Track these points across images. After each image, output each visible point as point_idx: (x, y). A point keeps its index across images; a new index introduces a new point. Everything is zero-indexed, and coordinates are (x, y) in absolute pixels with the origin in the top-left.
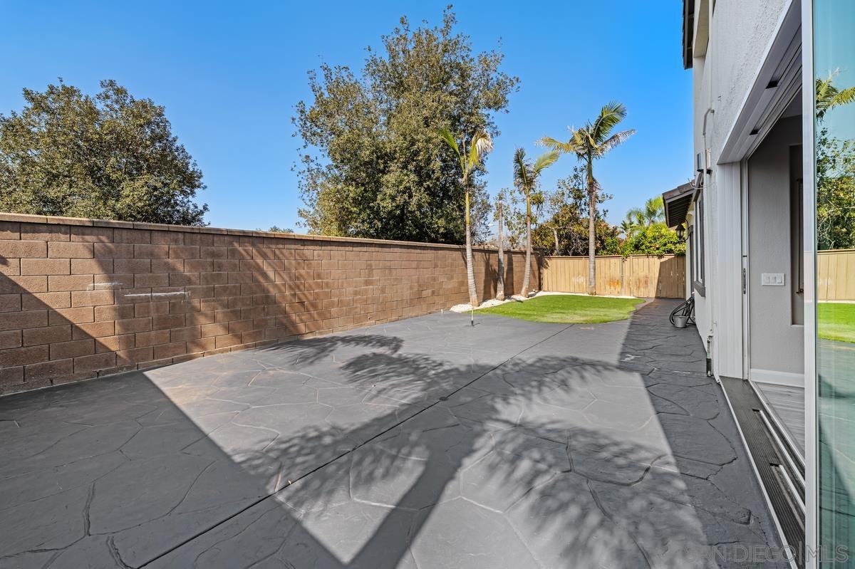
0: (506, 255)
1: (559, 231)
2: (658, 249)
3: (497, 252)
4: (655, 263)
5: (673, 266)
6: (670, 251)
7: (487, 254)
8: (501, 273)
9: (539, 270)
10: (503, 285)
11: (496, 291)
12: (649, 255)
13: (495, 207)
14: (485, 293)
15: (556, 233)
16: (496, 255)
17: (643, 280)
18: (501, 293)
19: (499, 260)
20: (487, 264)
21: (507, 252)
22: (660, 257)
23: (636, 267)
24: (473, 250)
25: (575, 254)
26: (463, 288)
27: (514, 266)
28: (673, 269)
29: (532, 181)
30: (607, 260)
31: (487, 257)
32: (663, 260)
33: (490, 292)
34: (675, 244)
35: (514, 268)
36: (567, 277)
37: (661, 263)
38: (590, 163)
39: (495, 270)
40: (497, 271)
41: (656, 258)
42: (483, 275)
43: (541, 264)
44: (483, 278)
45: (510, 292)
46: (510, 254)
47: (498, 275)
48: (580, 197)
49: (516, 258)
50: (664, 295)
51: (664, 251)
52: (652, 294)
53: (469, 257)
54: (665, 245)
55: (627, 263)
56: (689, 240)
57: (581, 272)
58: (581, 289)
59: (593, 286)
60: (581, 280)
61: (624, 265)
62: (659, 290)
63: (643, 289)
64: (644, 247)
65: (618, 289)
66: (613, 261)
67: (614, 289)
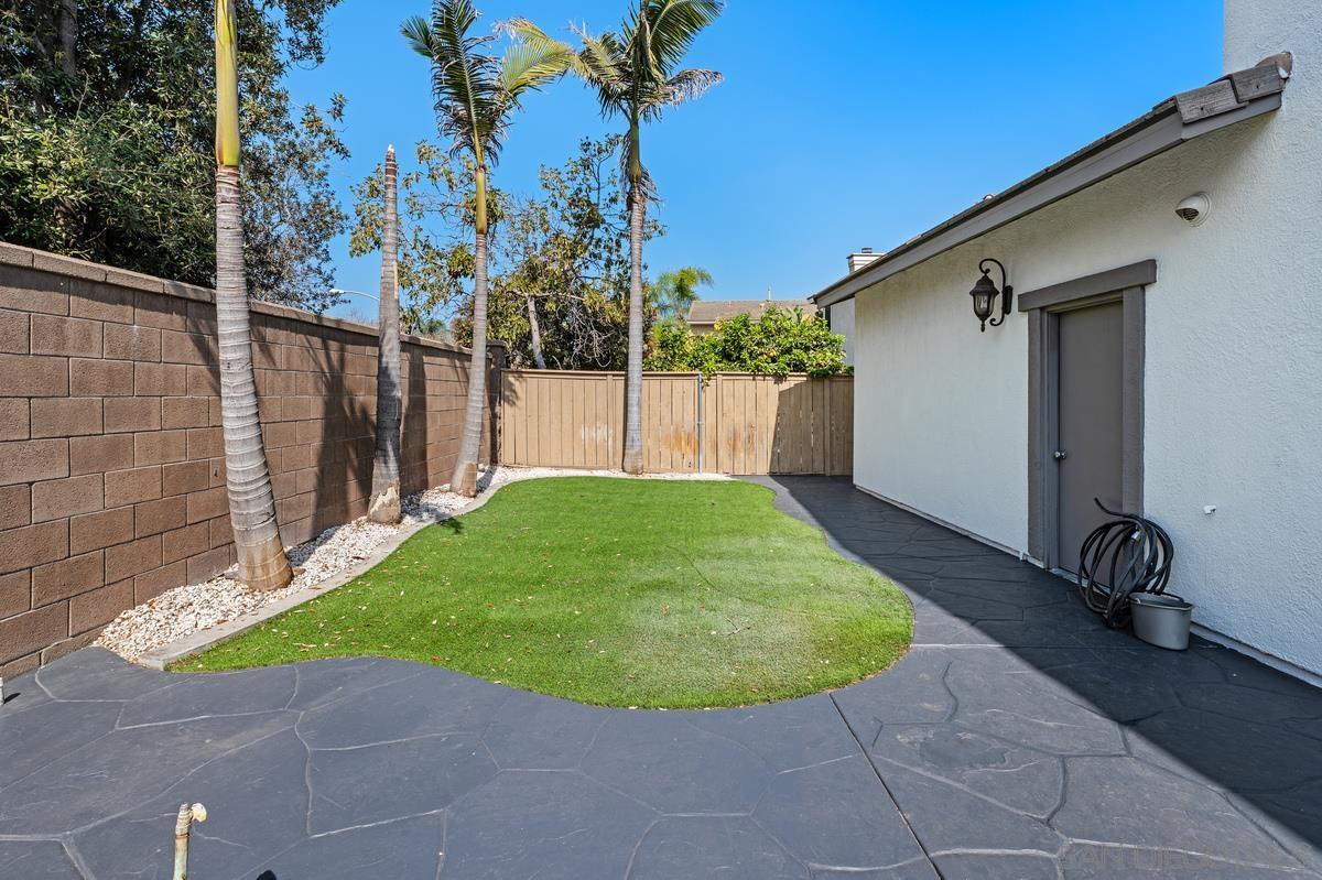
0: (407, 356)
1: (540, 302)
2: (774, 360)
3: (374, 340)
4: (767, 394)
5: (804, 402)
6: (798, 367)
7: (333, 345)
8: (388, 421)
9: (493, 408)
10: (393, 465)
11: (366, 488)
12: (757, 372)
13: (355, 221)
14: (321, 502)
15: (531, 306)
16: (370, 350)
17: (743, 435)
18: (386, 496)
19: (383, 372)
20: (335, 386)
21: (409, 346)
22: (779, 378)
23: (728, 402)
24: (257, 319)
25: (587, 364)
26: (197, 504)
27: (429, 391)
28: (803, 407)
29: (493, 122)
30: (666, 383)
31: (334, 356)
32: (785, 386)
33: (344, 494)
34: (807, 349)
35: (429, 400)
36: (567, 426)
37: (781, 394)
38: (634, 122)
39: (364, 412)
40: (373, 412)
41: (770, 381)
42: (317, 429)
43: (496, 391)
44: (317, 443)
45: (415, 481)
46: (417, 351)
47: (379, 428)
48: (593, 221)
49: (435, 368)
50: (785, 468)
51: (789, 365)
52: (763, 467)
53: (235, 348)
54: (788, 351)
55: (710, 391)
56: (1018, 326)
57: (602, 413)
58: (602, 458)
59: (636, 449)
60: (602, 433)
61: (703, 395)
62: (776, 458)
63: (742, 455)
64: (745, 355)
65: (690, 457)
66: (678, 384)
67: (680, 457)
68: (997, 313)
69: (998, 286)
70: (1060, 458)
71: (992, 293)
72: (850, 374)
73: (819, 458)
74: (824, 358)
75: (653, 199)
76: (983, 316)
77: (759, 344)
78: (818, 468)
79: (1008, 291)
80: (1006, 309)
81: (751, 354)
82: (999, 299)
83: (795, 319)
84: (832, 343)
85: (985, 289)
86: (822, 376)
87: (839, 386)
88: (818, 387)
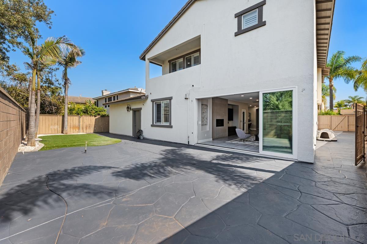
2: (94, 113)
4: (93, 119)
5: (100, 121)
6: (99, 114)
12: (91, 115)
17: (88, 126)
23: (85, 120)
32: (96, 118)
36: (47, 126)
38: (66, 69)
41: (94, 117)
50: (96, 131)
51: (97, 114)
52: (92, 131)
53: (34, 114)
54: (97, 112)
55: (81, 119)
56: (131, 112)
57: (56, 123)
58: (56, 132)
59: (66, 129)
60: (56, 127)
61: (80, 119)
62: (94, 130)
63: (88, 130)
64: (88, 112)
65: (77, 130)
66: (75, 117)
67: (75, 130)
68: (129, 110)
69: (129, 107)
70: (135, 126)
71: (129, 108)
72: (108, 116)
73: (102, 129)
74: (104, 113)
75: (70, 83)
76: (128, 110)
77: (91, 110)
78: (102, 131)
79: (130, 108)
80: (130, 110)
81: (90, 112)
82: (129, 109)
83: (89, 103)
84: (104, 111)
85: (128, 108)
86: (103, 116)
87: (106, 118)
88: (102, 118)
